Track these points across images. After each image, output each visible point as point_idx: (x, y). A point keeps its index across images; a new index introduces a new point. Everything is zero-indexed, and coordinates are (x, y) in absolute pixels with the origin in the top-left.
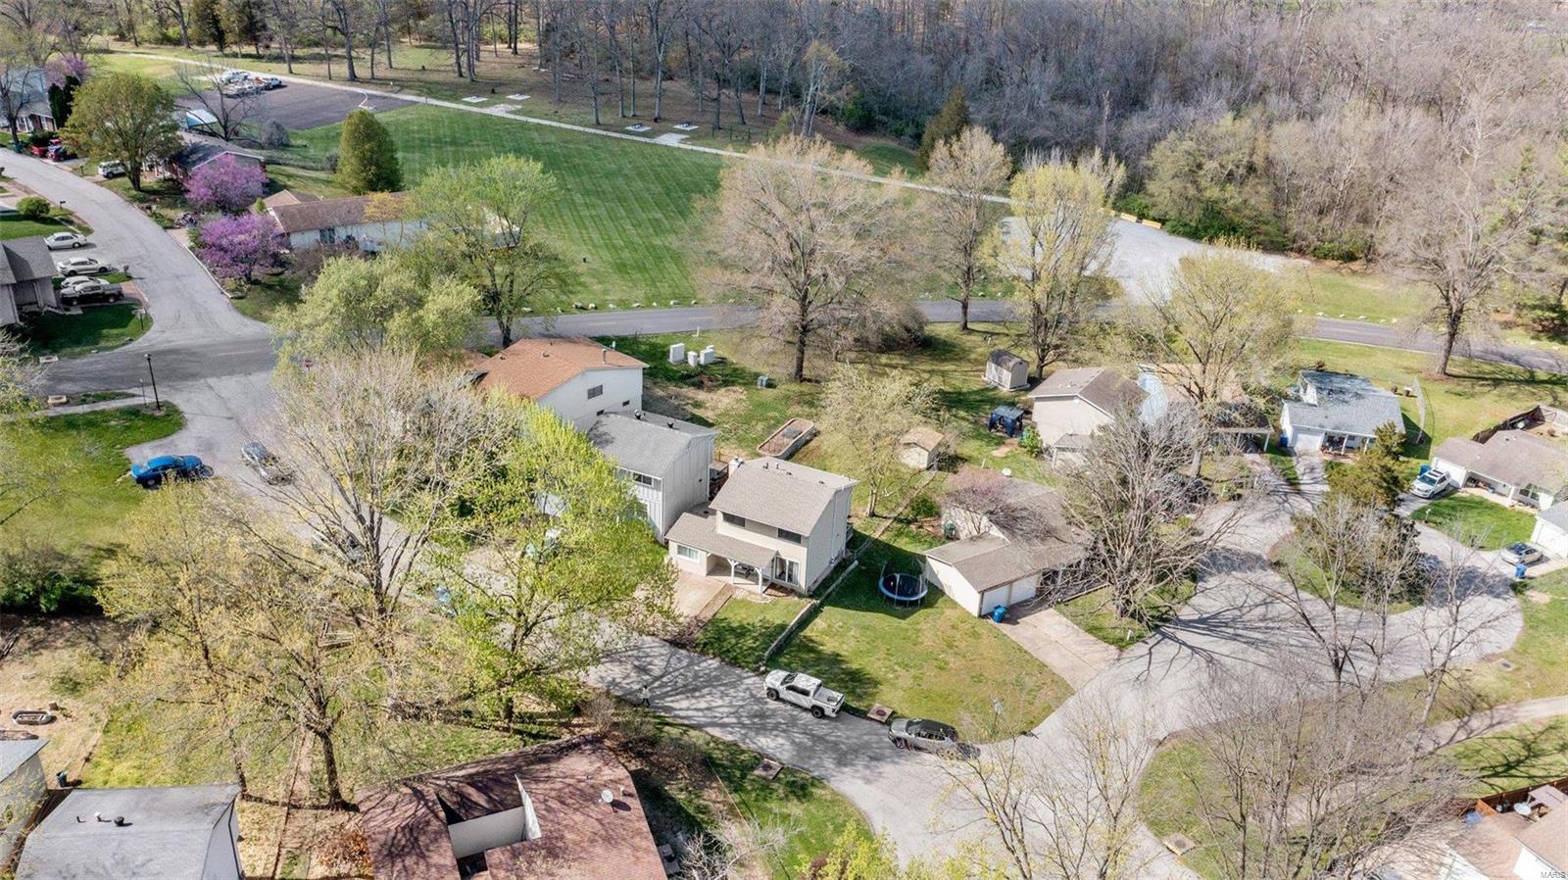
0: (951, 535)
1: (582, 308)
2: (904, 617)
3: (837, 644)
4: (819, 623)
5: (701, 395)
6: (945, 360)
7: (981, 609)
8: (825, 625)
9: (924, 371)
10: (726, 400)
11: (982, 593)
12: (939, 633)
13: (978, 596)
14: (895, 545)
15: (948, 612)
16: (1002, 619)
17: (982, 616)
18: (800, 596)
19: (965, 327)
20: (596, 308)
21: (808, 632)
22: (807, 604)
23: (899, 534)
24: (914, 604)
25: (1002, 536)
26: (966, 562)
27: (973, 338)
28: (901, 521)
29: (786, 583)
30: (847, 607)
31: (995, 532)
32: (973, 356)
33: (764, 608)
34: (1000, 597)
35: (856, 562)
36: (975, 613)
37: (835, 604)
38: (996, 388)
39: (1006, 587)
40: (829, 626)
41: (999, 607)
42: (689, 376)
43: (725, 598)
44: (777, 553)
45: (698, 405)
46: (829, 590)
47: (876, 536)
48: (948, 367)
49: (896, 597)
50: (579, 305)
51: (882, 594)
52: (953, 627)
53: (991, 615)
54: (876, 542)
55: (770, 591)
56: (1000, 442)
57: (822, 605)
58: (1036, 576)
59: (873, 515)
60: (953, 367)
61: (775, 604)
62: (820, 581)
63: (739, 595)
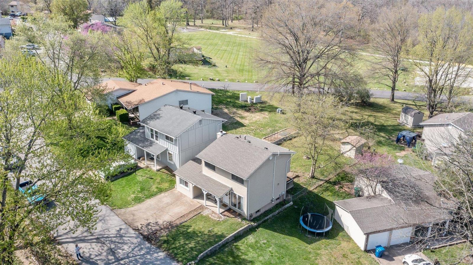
0: (358, 194)
1: (212, 80)
2: (310, 243)
3: (256, 255)
4: (251, 239)
5: (246, 114)
6: (379, 112)
7: (366, 246)
8: (253, 241)
9: (367, 115)
10: (258, 117)
11: (368, 235)
12: (333, 259)
13: (364, 237)
14: (322, 196)
15: (344, 244)
16: (381, 255)
17: (367, 251)
18: (244, 219)
19: (393, 100)
20: (219, 80)
21: (239, 243)
22: (245, 225)
23: (327, 189)
24: (320, 235)
25: (389, 198)
26: (359, 211)
27: (396, 105)
28: (330, 183)
29: (236, 209)
30: (275, 231)
31: (385, 194)
32: (394, 112)
33: (218, 223)
34: (382, 239)
35: (291, 203)
36: (363, 248)
37: (266, 227)
38: (404, 125)
39: (387, 233)
40: (256, 242)
41: (380, 246)
42: (245, 107)
43: (196, 213)
44: (232, 189)
45: (242, 118)
46: (266, 218)
47: (311, 189)
48: (379, 114)
49: (308, 228)
50: (211, 78)
51: (300, 225)
52: (344, 256)
53: (374, 251)
54: (310, 192)
55: (226, 213)
56: (402, 149)
57: (257, 227)
58: (411, 228)
59: (313, 177)
60: (382, 115)
61: (225, 221)
62: (262, 211)
63: (205, 213)
